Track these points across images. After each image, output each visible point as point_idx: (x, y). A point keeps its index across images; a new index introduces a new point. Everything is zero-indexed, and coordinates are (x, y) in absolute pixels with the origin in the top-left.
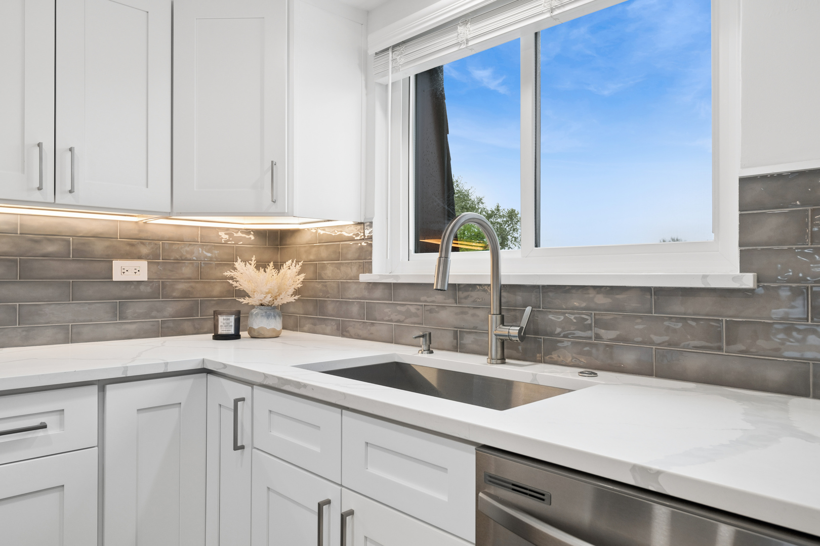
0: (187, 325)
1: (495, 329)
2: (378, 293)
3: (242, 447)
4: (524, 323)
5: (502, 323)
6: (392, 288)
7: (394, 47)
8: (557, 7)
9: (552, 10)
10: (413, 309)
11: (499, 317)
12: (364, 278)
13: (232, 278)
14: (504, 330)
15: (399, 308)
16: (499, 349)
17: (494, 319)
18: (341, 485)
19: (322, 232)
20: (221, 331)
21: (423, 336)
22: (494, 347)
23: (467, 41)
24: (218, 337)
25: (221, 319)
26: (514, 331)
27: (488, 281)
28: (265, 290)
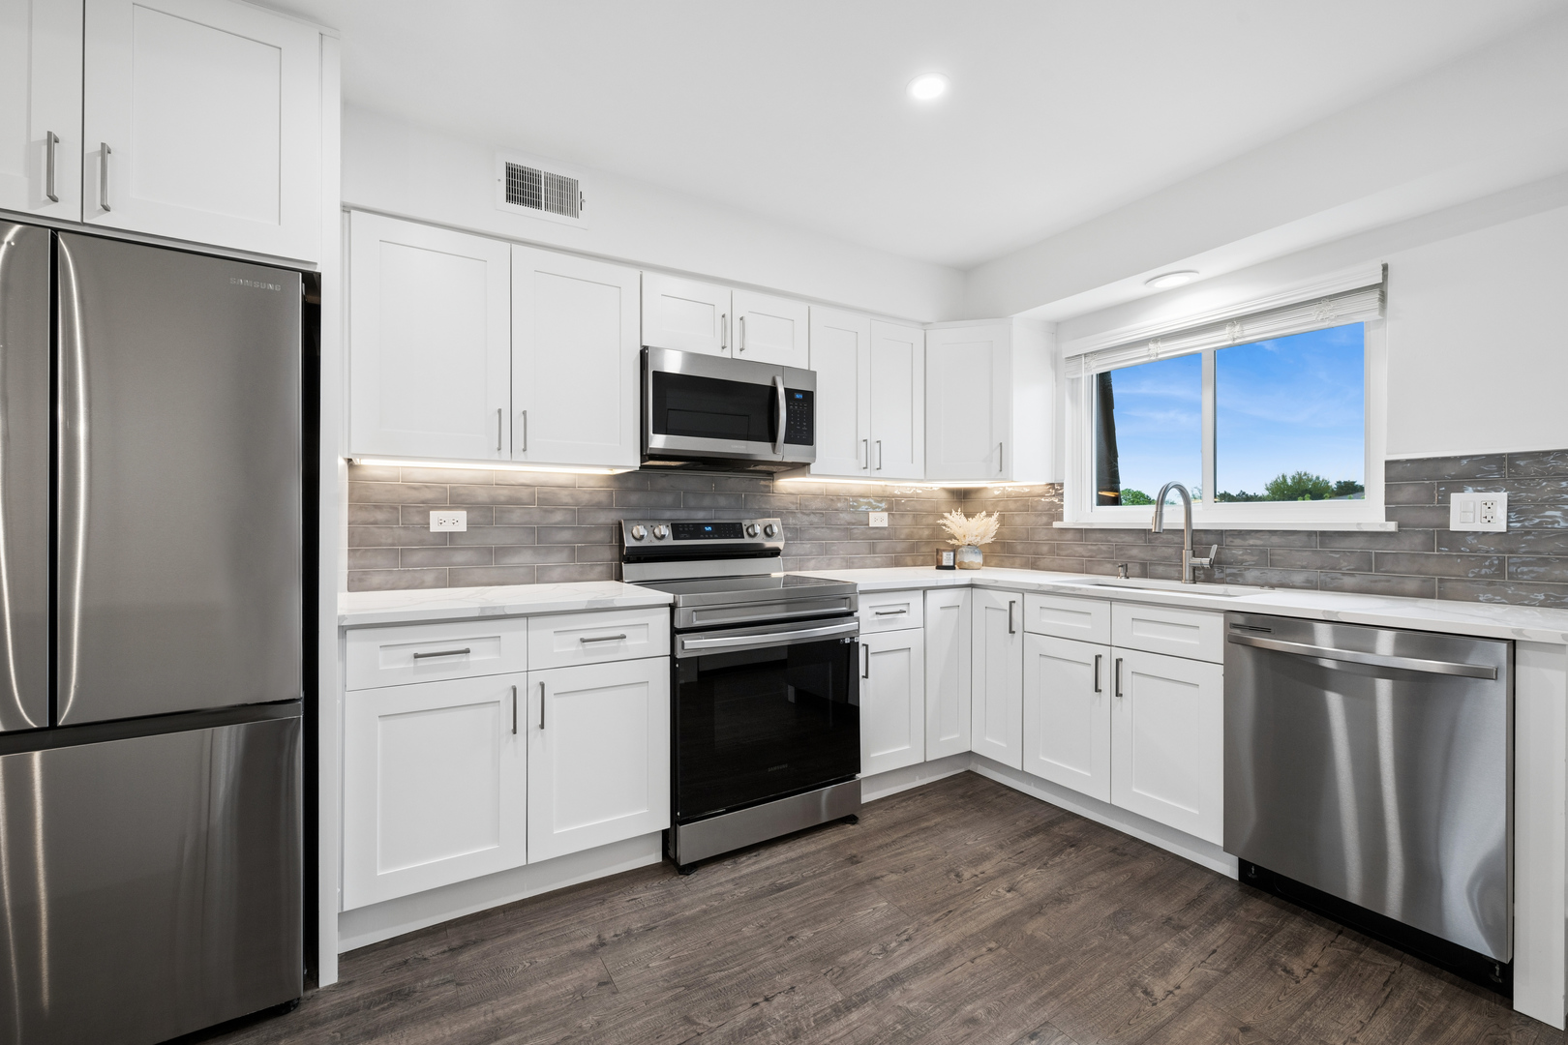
0: (908, 560)
1: (1189, 560)
2: (1069, 536)
3: (1014, 632)
4: (1212, 555)
5: (1194, 556)
6: (1083, 533)
7: (1086, 355)
8: (1238, 338)
9: (1234, 339)
10: (1104, 548)
11: (1191, 552)
12: (1056, 525)
13: (945, 525)
14: (1197, 561)
15: (1089, 547)
16: (1192, 574)
17: (1187, 553)
18: (1111, 646)
19: (1010, 489)
20: (944, 563)
21: (1122, 566)
22: (1187, 573)
23: (1157, 354)
24: (940, 567)
25: (945, 554)
26: (1206, 561)
27: (1182, 527)
28: (975, 533)
